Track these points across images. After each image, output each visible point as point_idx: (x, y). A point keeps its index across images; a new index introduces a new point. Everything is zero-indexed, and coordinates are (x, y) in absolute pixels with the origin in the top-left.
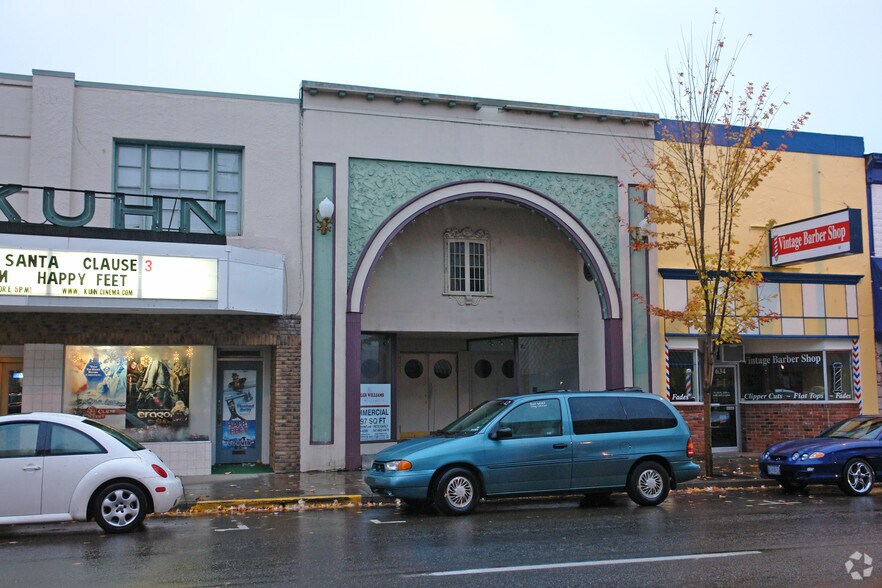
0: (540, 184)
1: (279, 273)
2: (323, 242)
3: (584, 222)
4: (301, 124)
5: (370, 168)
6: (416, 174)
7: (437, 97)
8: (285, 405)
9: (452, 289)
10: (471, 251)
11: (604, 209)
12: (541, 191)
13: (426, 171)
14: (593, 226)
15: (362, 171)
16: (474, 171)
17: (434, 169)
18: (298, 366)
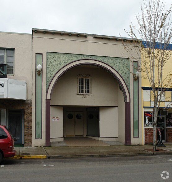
0: (106, 61)
1: (25, 87)
2: (39, 78)
3: (119, 72)
4: (32, 42)
5: (53, 55)
6: (67, 57)
7: (74, 33)
8: (27, 127)
9: (80, 93)
10: (85, 81)
11: (125, 68)
12: (106, 63)
13: (71, 56)
14: (122, 73)
15: (51, 56)
16: (85, 56)
17: (73, 55)
18: (31, 115)
